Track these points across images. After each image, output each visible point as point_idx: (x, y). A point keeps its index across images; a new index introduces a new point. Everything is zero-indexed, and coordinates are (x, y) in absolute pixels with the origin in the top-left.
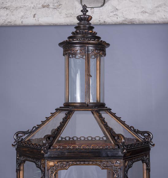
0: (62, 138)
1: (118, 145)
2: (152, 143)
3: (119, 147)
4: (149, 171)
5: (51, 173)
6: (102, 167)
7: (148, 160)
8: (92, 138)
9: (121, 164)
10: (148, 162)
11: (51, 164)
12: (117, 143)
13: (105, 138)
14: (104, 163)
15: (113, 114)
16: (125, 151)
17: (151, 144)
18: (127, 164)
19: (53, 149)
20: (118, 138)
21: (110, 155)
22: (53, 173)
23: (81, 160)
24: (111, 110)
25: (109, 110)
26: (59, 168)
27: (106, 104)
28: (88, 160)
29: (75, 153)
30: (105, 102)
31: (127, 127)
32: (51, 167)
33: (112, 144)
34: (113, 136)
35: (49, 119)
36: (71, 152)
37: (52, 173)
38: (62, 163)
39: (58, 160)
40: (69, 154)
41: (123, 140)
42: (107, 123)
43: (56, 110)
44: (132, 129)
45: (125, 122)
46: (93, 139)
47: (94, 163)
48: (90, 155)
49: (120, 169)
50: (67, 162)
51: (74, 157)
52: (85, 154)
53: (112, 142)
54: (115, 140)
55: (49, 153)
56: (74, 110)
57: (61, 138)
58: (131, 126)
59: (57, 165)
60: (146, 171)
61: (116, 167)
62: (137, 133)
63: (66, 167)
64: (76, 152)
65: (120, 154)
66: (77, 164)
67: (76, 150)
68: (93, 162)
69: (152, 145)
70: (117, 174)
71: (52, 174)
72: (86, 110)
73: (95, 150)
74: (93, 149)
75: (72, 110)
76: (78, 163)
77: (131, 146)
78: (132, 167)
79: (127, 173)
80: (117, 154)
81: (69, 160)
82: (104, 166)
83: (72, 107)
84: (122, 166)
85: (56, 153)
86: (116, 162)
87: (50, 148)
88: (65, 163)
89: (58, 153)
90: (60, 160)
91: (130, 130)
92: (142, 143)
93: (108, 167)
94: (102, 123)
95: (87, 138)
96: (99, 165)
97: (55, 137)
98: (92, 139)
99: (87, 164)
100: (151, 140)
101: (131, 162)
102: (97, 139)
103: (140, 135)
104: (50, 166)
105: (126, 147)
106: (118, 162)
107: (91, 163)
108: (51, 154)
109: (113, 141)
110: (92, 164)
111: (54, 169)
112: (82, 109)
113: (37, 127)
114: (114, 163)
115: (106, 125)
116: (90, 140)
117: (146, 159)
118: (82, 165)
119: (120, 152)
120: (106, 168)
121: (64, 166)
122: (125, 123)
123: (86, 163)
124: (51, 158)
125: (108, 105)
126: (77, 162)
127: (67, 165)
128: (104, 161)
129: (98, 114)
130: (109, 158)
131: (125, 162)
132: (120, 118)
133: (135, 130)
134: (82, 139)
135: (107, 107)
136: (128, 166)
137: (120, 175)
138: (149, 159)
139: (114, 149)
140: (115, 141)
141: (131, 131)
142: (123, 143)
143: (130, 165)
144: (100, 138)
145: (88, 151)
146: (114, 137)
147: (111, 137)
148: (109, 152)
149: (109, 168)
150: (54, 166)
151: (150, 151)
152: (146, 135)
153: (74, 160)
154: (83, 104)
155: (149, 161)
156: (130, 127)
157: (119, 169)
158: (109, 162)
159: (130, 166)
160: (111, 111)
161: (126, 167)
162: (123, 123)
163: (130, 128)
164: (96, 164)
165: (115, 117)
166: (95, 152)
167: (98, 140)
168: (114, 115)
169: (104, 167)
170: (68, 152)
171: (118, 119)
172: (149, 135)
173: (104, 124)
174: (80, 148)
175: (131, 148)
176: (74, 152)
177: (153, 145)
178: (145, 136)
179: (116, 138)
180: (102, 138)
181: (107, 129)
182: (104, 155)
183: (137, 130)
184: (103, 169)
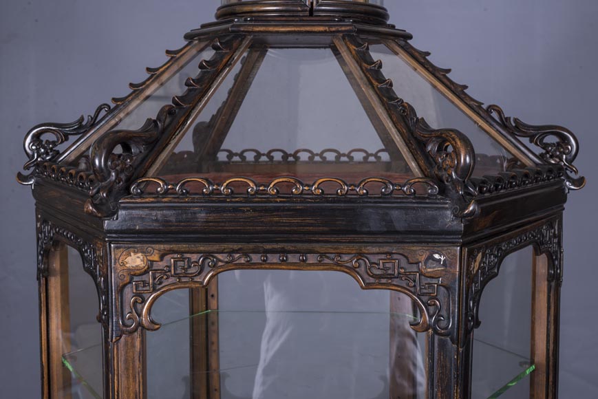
0: (231, 154)
1: (439, 181)
2: (576, 172)
3: (443, 191)
4: (559, 285)
5: (135, 302)
6: (366, 276)
7: (556, 240)
8: (339, 155)
9: (452, 265)
10: (555, 247)
11: (135, 260)
12: (435, 171)
13: (385, 157)
14: (374, 259)
15: (417, 54)
16: (471, 208)
17: (569, 179)
18: (477, 264)
19: (141, 195)
20: (440, 149)
21: (400, 226)
22: (144, 301)
23: (268, 246)
24: (410, 37)
25: (401, 40)
26: (171, 280)
27: (389, 12)
28: (299, 246)
29: (240, 215)
30: (385, 6)
31: (476, 107)
32: (133, 273)
33: (413, 175)
34: (416, 138)
35: (158, 73)
36: (224, 210)
37: (140, 300)
38: (183, 259)
39: (162, 246)
40: (212, 217)
41: (465, 159)
42: (391, 85)
43: (187, 37)
44: (495, 115)
45: (466, 87)
46: (344, 159)
47: (327, 261)
48: (311, 225)
49: (447, 288)
50: (207, 255)
51: (237, 232)
52: (285, 220)
53: (413, 165)
54: (427, 156)
55: (122, 213)
56: (250, 29)
57: (226, 153)
58: (490, 106)
59: (162, 265)
60: (546, 283)
61: (429, 281)
62: (513, 134)
63: (204, 274)
64: (244, 212)
65: (448, 219)
66: (250, 265)
67: (247, 200)
68: (323, 255)
69: (574, 182)
70: (432, 309)
71: (139, 306)
72: (303, 29)
73: (334, 201)
74: (323, 197)
75: (242, 29)
76: (256, 258)
77: (496, 186)
78: (496, 275)
79: (477, 303)
80: (434, 219)
81: (216, 247)
82: (374, 276)
83: (246, 20)
84: (454, 274)
85: (154, 213)
86: (431, 257)
87: (127, 191)
88: (194, 257)
89: (165, 216)
90: (174, 246)
91: (487, 122)
92: (539, 173)
93: (392, 277)
94: (371, 84)
95: (321, 155)
96: (352, 270)
97: (157, 140)
98: (338, 158)
99: (294, 264)
100: (570, 161)
101: (495, 256)
102: (358, 157)
103: (526, 141)
104: (129, 269)
105: (474, 187)
106: (437, 256)
107: (312, 259)
108: (132, 219)
109: (416, 160)
110: (319, 265)
111: (145, 283)
112: (283, 26)
113: (113, 105)
114: (417, 263)
115: (386, 93)
116: (330, 162)
117: (550, 239)
118: (273, 266)
119: (449, 212)
120: (384, 281)
121: (193, 270)
122: (466, 94)
123: (293, 258)
124: (134, 237)
125: (398, 19)
126: (253, 256)
127: (207, 269)
128: (376, 250)
129: (353, 47)
130: (399, 237)
131: (472, 256)
132: (449, 71)
133: (508, 119)
134: (302, 159)
135: (393, 27)
136: (483, 274)
137: (444, 313)
138: (559, 237)
139: (421, 199)
140: (427, 160)
141: (491, 125)
142: (466, 171)
143: (491, 268)
144: (369, 155)
145: (299, 206)
146: (422, 145)
147: (408, 144)
148: (395, 214)
149: (395, 282)
150: (146, 272)
151: (565, 205)
152: (551, 139)
153: (236, 246)
154: (291, 8)
155: (559, 244)
156: (485, 107)
157: (442, 288)
158: (395, 256)
159: (489, 274)
160: (409, 41)
161: (471, 279)
162: (459, 91)
163: (485, 112)
164: (338, 265)
165: (427, 69)
166: (333, 210)
167: (360, 163)
168: (421, 59)
169: (372, 280)
170: (210, 210)
171: (440, 75)
172: (564, 140)
173: (380, 89)
174: (264, 192)
175: (494, 194)
176: (236, 210)
177: (579, 182)
178: (545, 146)
179: (429, 148)
180: (375, 155)
181: (389, 110)
182: (374, 224)
183: (516, 120)
184: (368, 286)
